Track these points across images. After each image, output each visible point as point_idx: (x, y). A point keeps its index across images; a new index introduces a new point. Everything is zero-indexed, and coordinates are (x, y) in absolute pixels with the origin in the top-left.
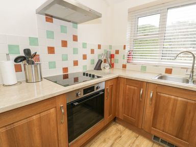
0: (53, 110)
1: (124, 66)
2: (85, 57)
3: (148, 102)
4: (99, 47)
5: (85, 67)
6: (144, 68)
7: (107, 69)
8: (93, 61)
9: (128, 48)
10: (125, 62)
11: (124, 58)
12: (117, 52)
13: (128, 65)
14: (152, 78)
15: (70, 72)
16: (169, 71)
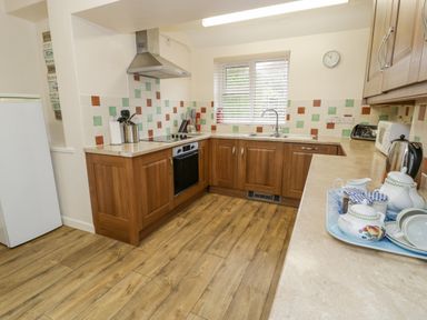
0: (165, 161)
1: (214, 128)
2: (168, 117)
3: (240, 159)
4: (182, 104)
5: (168, 129)
6: (236, 128)
7: (194, 132)
8: (176, 123)
9: (216, 105)
10: (214, 122)
11: (212, 118)
12: (204, 110)
13: (218, 126)
14: (245, 135)
15: (155, 135)
16: (260, 130)
